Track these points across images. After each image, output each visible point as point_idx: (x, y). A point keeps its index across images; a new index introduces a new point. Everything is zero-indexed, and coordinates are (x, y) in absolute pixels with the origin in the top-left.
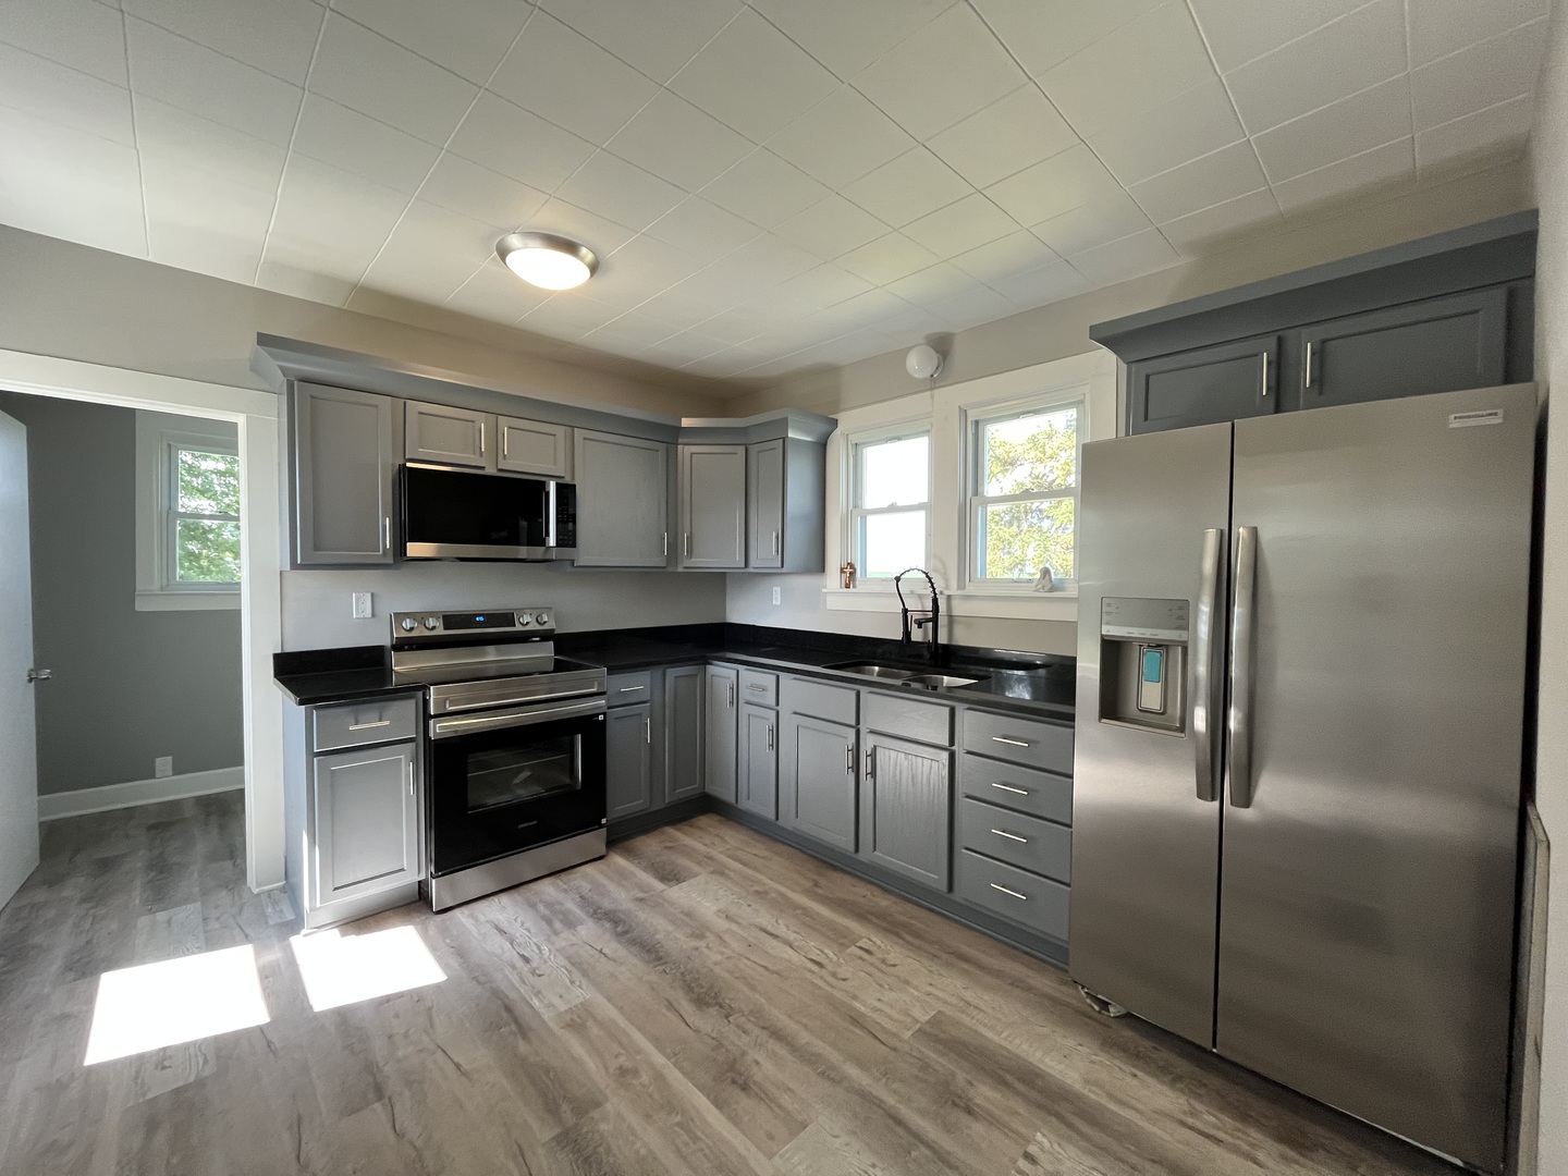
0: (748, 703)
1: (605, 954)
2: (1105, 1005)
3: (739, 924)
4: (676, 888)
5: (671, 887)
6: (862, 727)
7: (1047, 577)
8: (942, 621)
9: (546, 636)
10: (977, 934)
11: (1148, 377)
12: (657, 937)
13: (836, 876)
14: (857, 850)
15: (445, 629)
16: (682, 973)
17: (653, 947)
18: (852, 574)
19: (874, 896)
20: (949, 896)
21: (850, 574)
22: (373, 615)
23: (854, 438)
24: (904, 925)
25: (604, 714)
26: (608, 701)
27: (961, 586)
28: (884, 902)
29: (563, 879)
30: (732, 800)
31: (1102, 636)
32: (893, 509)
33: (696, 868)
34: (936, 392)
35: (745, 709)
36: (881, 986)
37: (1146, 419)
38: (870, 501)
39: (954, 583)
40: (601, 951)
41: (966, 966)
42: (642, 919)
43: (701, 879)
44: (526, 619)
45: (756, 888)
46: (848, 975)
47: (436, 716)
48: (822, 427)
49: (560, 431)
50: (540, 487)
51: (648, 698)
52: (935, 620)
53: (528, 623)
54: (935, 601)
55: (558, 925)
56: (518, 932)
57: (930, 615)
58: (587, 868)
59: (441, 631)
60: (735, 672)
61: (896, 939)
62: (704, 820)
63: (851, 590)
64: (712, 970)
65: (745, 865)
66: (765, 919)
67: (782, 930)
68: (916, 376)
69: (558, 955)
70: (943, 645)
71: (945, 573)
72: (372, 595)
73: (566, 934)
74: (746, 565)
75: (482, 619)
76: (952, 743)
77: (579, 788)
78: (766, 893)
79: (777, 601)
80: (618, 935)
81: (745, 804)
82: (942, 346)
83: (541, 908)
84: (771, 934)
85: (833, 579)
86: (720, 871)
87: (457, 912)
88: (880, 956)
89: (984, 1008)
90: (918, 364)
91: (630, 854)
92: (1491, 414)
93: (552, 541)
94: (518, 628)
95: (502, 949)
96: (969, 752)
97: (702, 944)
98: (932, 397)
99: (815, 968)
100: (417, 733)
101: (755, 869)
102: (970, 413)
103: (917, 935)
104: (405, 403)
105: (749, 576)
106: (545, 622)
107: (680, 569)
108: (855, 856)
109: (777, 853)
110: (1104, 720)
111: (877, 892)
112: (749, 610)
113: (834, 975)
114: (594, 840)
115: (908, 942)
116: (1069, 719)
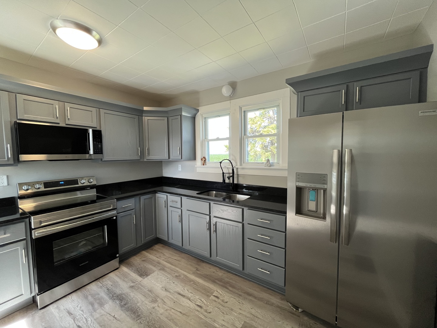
0: (171, 206)
1: (116, 318)
2: (297, 308)
3: (170, 292)
4: (146, 279)
5: (144, 278)
6: (212, 215)
7: (269, 162)
8: (235, 176)
9: (92, 187)
10: (252, 282)
11: (304, 97)
12: (138, 304)
13: (204, 265)
14: (211, 256)
15: (45, 188)
16: (148, 322)
17: (136, 310)
18: (205, 161)
19: (217, 271)
20: (243, 271)
21: (204, 160)
22: (8, 185)
23: (204, 116)
24: (228, 283)
25: (116, 216)
26: (117, 211)
27: (241, 165)
28: (220, 274)
29: (101, 281)
30: (167, 240)
31: (296, 186)
32: (218, 139)
33: (154, 268)
34: (231, 101)
35: (170, 209)
36: (223, 313)
37: (304, 111)
38: (210, 137)
39: (239, 164)
40: (114, 317)
41: (250, 298)
42: (132, 297)
43: (155, 273)
44: (83, 181)
45: (176, 274)
46: (211, 310)
47: (34, 229)
48: (195, 112)
49: (94, 110)
50: (85, 131)
51: (134, 208)
52: (233, 176)
53: (84, 183)
54: (233, 170)
55: (96, 306)
56: (78, 313)
57: (231, 175)
58: (111, 275)
59: (43, 189)
60: (166, 196)
61: (227, 290)
62: (157, 247)
63: (205, 166)
64: (160, 318)
65: (172, 264)
66: (180, 288)
67: (186, 293)
68: (225, 95)
69: (95, 322)
70: (236, 184)
71: (236, 161)
72: (8, 176)
73: (99, 310)
74: (169, 158)
75: (63, 183)
76: (243, 220)
77: (107, 245)
78: (180, 276)
79: (180, 169)
80: (122, 306)
81: (171, 241)
82: (233, 85)
83: (90, 298)
84: (182, 295)
85: (199, 162)
86: (163, 269)
87: (51, 306)
88: (222, 299)
89: (259, 316)
90: (226, 91)
91: (129, 265)
92: (433, 111)
93: (91, 152)
94: (80, 185)
95: (69, 323)
96: (249, 224)
97: (155, 305)
98: (230, 103)
99: (199, 309)
100: (26, 236)
101: (175, 266)
102: (243, 108)
103: (233, 287)
104: (16, 95)
105: (169, 162)
106: (92, 182)
107: (145, 160)
108: (210, 258)
109: (183, 258)
110: (297, 215)
111: (218, 269)
112: (170, 172)
113: (206, 311)
114: (114, 263)
115: (230, 290)
116: (284, 213)
